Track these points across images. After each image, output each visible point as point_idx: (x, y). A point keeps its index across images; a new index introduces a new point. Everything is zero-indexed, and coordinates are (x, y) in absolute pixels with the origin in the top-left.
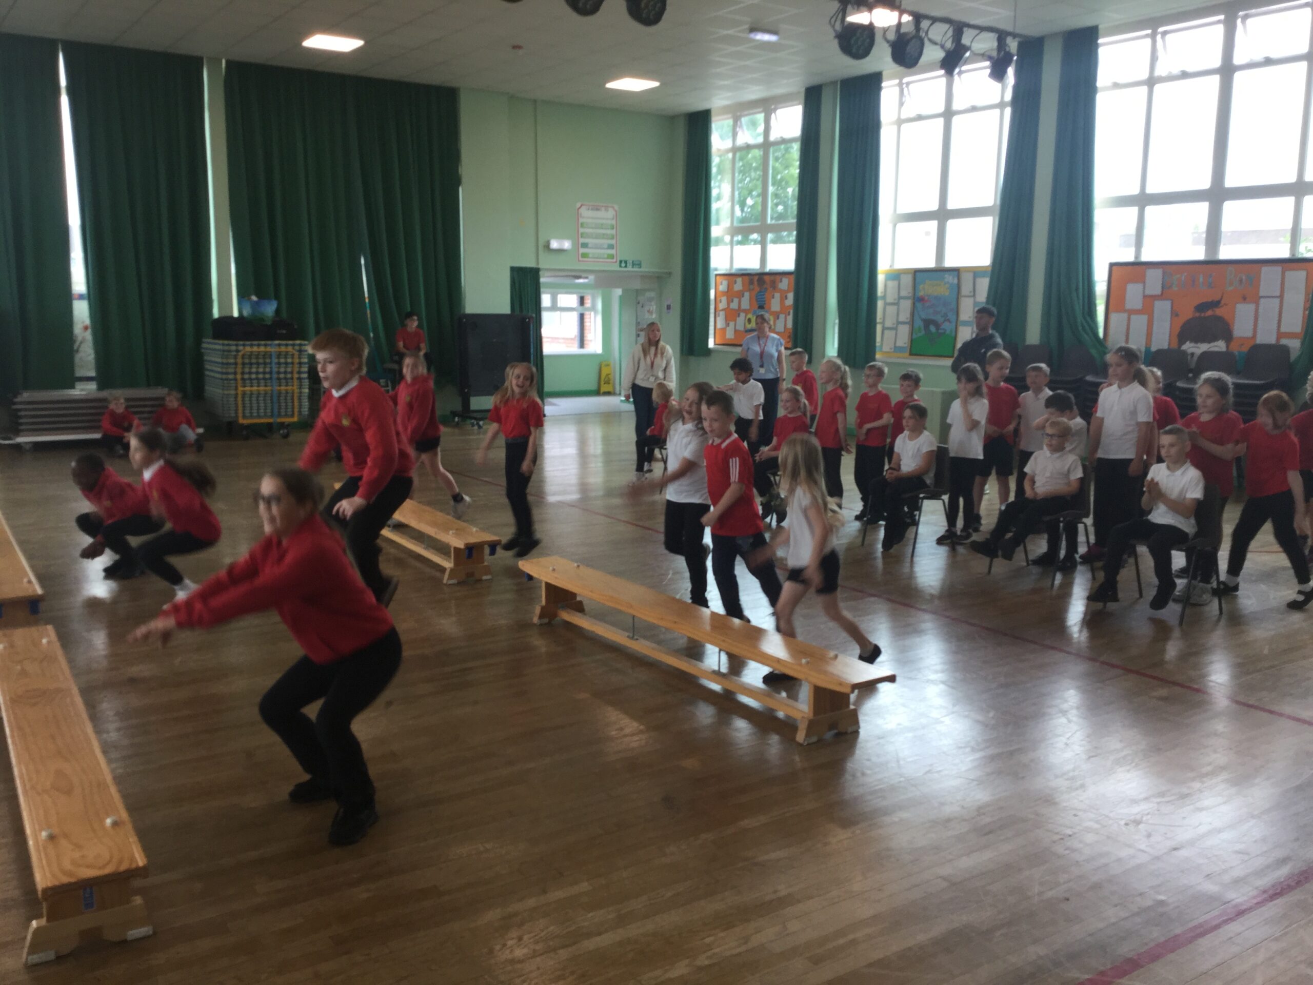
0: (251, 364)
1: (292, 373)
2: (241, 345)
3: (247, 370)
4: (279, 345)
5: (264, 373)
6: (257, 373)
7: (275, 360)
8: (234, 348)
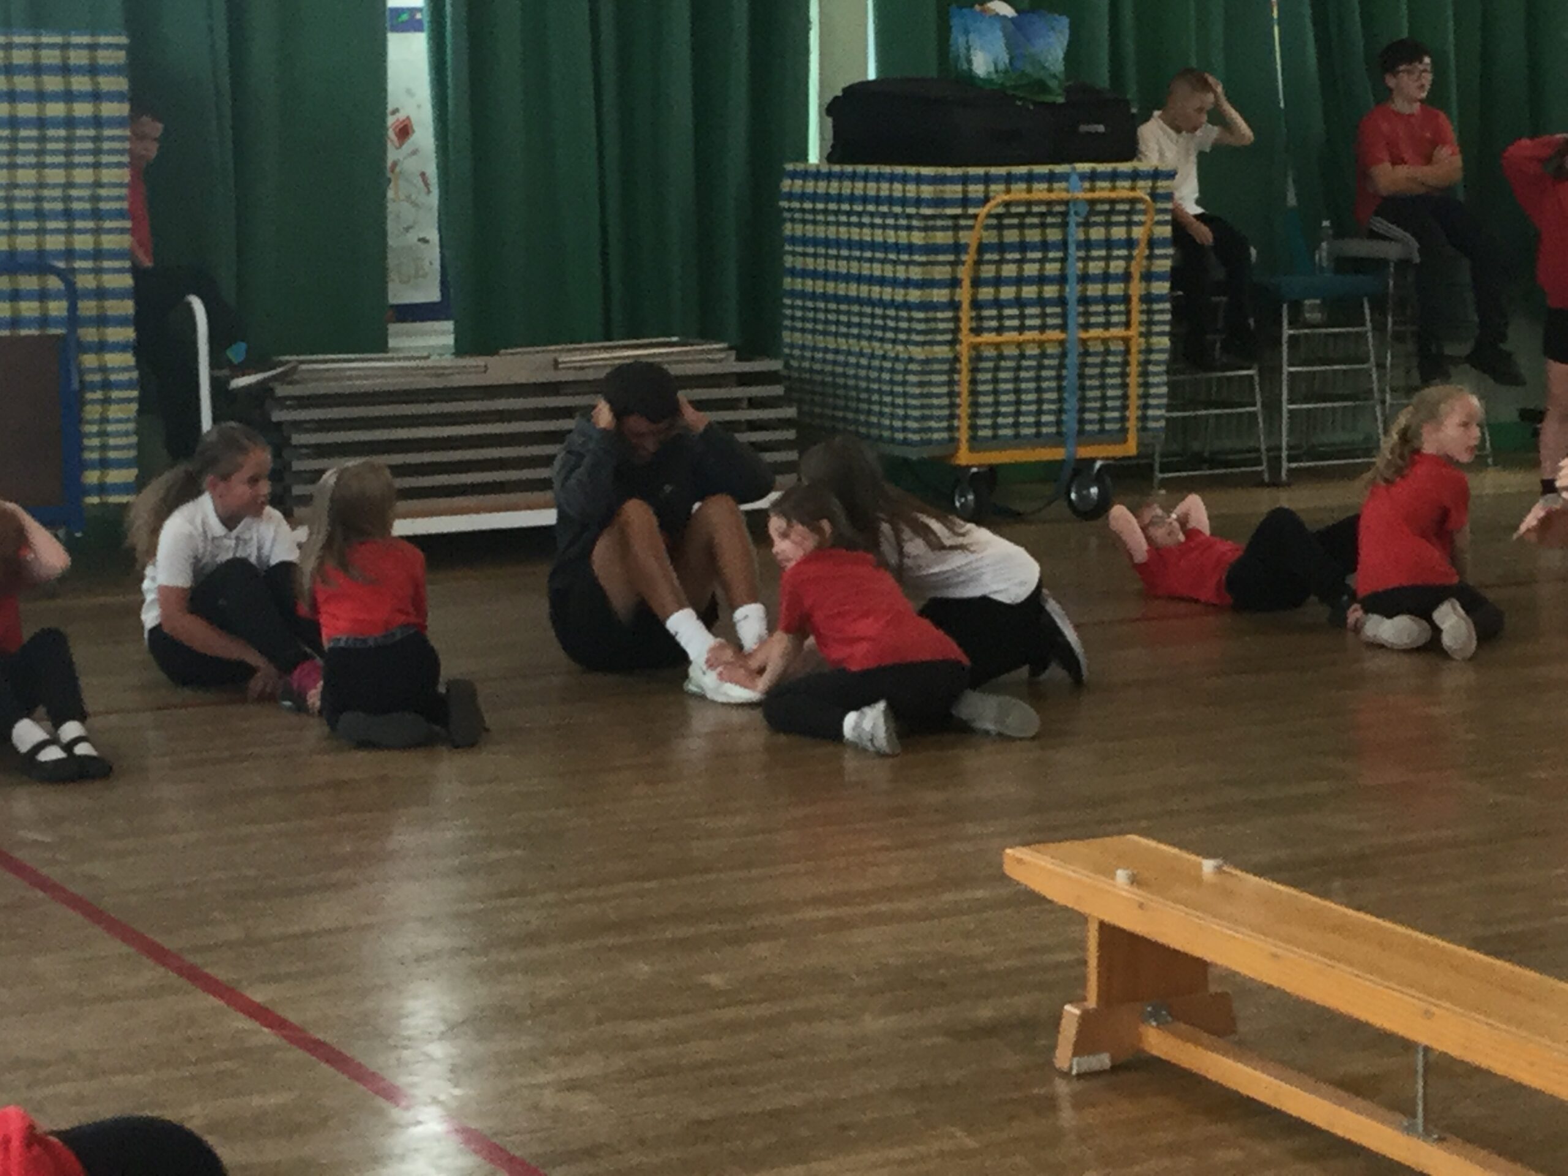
0: (1002, 247)
1: (1126, 277)
2: (976, 180)
3: (988, 271)
4: (1093, 176)
5: (1041, 280)
6: (1020, 281)
7: (1077, 234)
8: (954, 191)
